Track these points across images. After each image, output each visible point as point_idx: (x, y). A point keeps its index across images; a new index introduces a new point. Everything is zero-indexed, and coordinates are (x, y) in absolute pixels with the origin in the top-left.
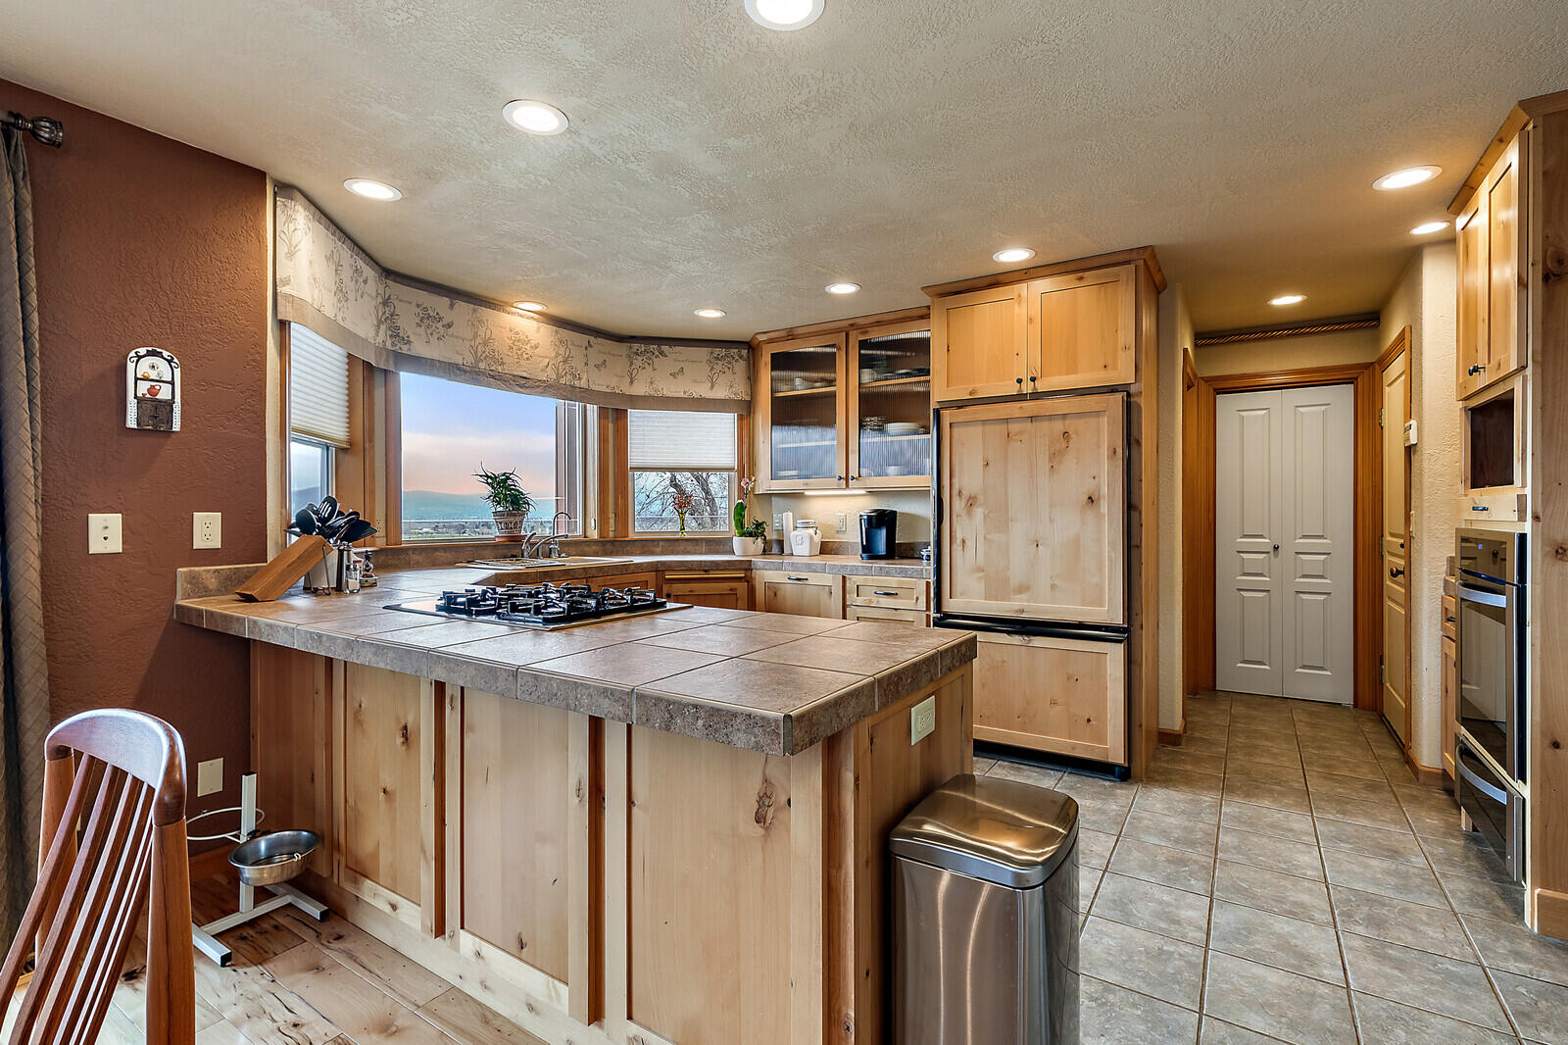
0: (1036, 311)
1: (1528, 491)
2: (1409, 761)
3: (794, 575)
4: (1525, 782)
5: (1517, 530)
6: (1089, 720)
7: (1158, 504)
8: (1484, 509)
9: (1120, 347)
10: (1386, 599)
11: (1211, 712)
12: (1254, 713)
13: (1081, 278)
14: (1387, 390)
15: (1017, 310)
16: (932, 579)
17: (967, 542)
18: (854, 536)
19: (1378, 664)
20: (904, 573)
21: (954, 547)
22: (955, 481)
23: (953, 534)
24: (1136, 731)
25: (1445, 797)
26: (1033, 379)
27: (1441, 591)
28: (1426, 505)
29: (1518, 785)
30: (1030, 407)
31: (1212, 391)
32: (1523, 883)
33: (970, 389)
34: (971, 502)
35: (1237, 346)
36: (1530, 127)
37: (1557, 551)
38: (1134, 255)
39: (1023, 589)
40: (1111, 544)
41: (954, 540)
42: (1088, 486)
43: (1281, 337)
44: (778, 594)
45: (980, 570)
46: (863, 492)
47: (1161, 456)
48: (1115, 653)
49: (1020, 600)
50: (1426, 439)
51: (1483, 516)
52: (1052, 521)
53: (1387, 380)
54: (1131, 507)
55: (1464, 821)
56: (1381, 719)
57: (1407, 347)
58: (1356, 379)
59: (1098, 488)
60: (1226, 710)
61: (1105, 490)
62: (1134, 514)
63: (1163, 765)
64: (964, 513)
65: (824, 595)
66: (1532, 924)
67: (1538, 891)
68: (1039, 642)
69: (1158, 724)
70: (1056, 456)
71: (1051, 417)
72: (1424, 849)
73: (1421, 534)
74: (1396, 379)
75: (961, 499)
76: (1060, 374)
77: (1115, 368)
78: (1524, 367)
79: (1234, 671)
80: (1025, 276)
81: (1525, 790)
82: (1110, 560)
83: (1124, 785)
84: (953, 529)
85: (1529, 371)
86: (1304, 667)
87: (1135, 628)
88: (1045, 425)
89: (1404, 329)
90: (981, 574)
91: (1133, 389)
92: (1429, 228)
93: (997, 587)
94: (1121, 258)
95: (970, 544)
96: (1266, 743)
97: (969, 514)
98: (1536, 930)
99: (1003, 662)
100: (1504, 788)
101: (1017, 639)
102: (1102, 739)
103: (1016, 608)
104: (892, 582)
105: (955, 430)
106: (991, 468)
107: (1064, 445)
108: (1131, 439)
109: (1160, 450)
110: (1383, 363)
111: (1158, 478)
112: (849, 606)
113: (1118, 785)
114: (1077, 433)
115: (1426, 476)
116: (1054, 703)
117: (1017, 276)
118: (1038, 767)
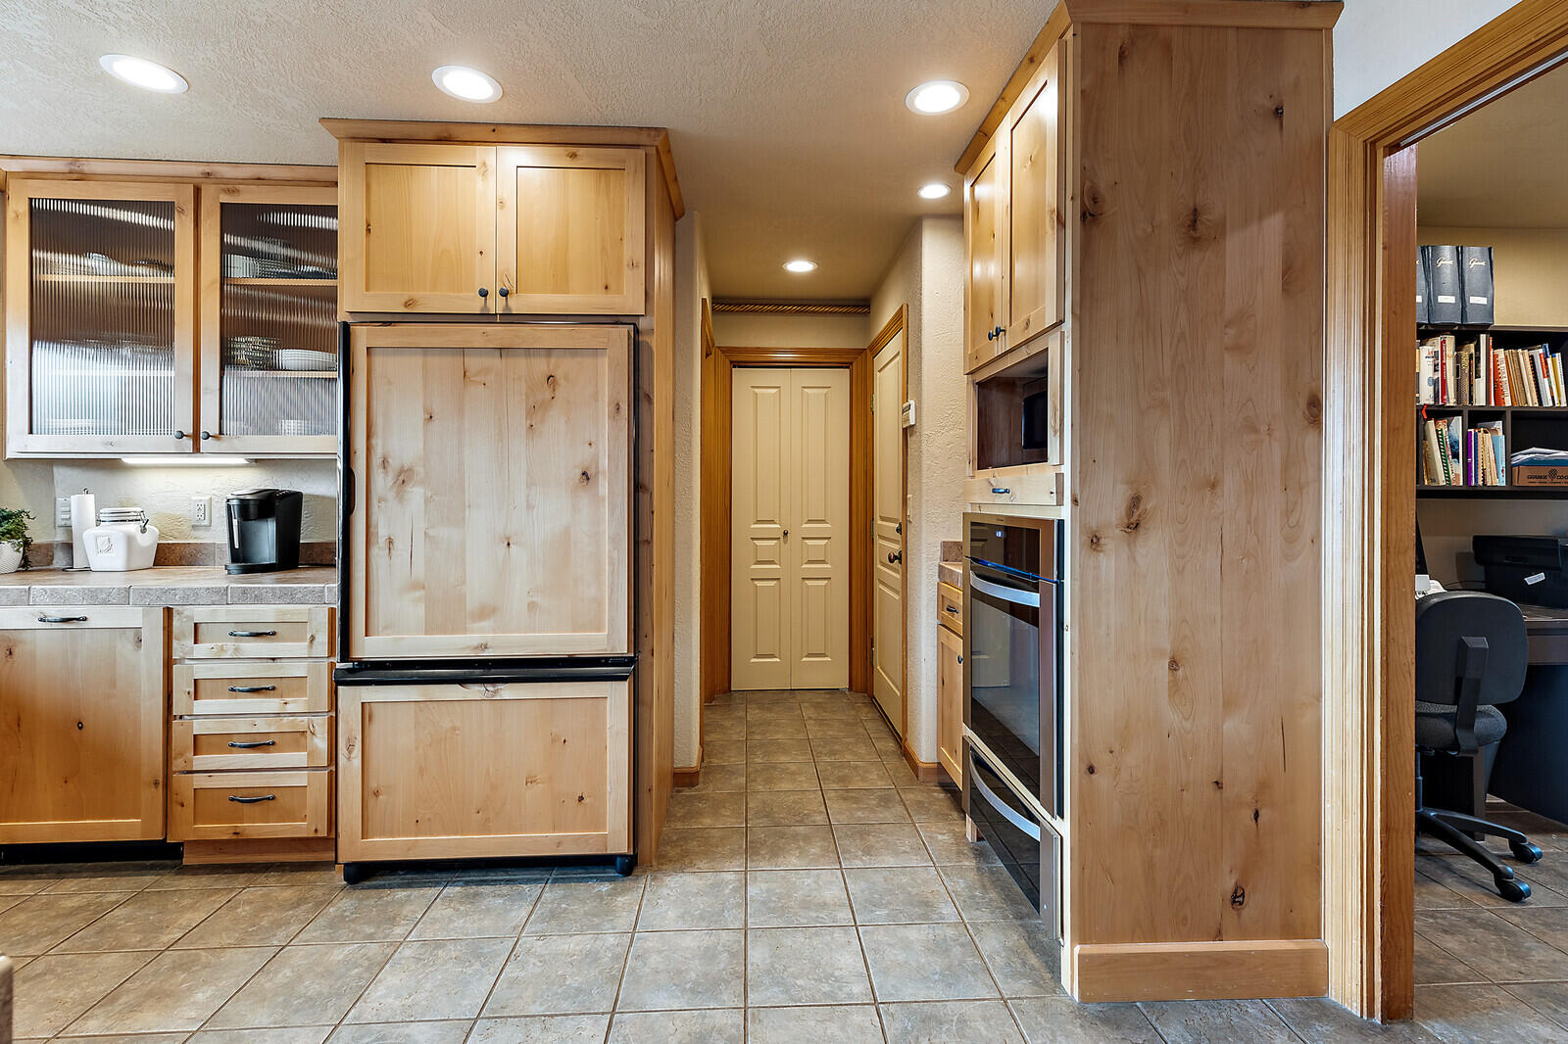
0: (508, 193)
1: (1066, 469)
2: (906, 754)
3: (56, 612)
4: (1062, 817)
5: (1052, 515)
6: (581, 799)
7: (674, 485)
8: (1006, 491)
9: (625, 263)
10: (876, 581)
11: (727, 723)
12: (768, 716)
13: (573, 156)
14: (877, 375)
15: (479, 184)
16: (337, 606)
17: (397, 544)
18: (218, 535)
19: (869, 645)
20: (290, 598)
21: (374, 551)
22: (378, 443)
23: (372, 530)
24: (644, 796)
25: (942, 795)
26: (505, 294)
27: (936, 579)
28: (925, 488)
29: (1057, 823)
30: (498, 334)
31: (728, 363)
32: (1061, 940)
33: (406, 298)
34: (404, 477)
35: (752, 318)
36: (1070, 32)
37: (1092, 541)
38: (644, 139)
39: (486, 612)
40: (613, 540)
41: (373, 539)
42: (581, 456)
43: (791, 313)
44: (16, 651)
45: (416, 586)
46: (241, 460)
47: (677, 424)
48: (618, 695)
49: (482, 630)
50: (924, 419)
51: (1004, 499)
52: (530, 507)
53: (877, 367)
54: (639, 487)
55: (970, 828)
56: (873, 703)
57: (904, 326)
58: (851, 363)
59: (596, 460)
60: (741, 718)
61: (604, 463)
62: (644, 497)
63: (679, 825)
64: (391, 495)
65: (125, 647)
66: (1072, 992)
67: (1077, 949)
68: (508, 691)
69: (673, 762)
70: (535, 411)
71: (529, 352)
72: (949, 888)
73: (920, 519)
74: (887, 364)
75: (386, 473)
76: (544, 291)
77: (619, 291)
78: (1061, 322)
79: (750, 670)
80: (493, 137)
81: (1064, 827)
82: (611, 564)
83: (628, 882)
84: (373, 523)
85: (1067, 326)
86: (809, 655)
87: (643, 656)
88: (520, 363)
89: (901, 308)
90: (420, 593)
91: (642, 324)
92: (934, 191)
93: (443, 615)
94: (629, 138)
95: (403, 546)
96: (783, 759)
97: (400, 496)
98: (1076, 998)
99: (454, 729)
100: (1037, 822)
101: (475, 691)
102: (598, 822)
103: (475, 643)
104: (265, 613)
105: (378, 361)
106: (436, 424)
107: (548, 396)
108: (639, 397)
109: (676, 418)
110: (875, 348)
111: (674, 453)
112: (181, 661)
113: (620, 885)
114: (566, 378)
115: (924, 458)
116: (531, 781)
117: (479, 134)
118: (508, 882)
